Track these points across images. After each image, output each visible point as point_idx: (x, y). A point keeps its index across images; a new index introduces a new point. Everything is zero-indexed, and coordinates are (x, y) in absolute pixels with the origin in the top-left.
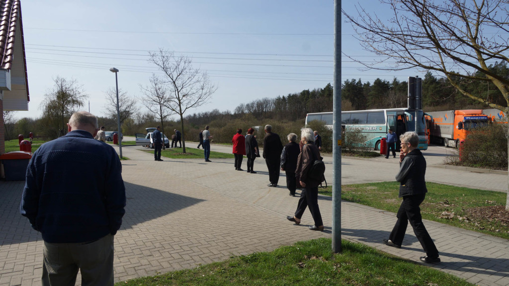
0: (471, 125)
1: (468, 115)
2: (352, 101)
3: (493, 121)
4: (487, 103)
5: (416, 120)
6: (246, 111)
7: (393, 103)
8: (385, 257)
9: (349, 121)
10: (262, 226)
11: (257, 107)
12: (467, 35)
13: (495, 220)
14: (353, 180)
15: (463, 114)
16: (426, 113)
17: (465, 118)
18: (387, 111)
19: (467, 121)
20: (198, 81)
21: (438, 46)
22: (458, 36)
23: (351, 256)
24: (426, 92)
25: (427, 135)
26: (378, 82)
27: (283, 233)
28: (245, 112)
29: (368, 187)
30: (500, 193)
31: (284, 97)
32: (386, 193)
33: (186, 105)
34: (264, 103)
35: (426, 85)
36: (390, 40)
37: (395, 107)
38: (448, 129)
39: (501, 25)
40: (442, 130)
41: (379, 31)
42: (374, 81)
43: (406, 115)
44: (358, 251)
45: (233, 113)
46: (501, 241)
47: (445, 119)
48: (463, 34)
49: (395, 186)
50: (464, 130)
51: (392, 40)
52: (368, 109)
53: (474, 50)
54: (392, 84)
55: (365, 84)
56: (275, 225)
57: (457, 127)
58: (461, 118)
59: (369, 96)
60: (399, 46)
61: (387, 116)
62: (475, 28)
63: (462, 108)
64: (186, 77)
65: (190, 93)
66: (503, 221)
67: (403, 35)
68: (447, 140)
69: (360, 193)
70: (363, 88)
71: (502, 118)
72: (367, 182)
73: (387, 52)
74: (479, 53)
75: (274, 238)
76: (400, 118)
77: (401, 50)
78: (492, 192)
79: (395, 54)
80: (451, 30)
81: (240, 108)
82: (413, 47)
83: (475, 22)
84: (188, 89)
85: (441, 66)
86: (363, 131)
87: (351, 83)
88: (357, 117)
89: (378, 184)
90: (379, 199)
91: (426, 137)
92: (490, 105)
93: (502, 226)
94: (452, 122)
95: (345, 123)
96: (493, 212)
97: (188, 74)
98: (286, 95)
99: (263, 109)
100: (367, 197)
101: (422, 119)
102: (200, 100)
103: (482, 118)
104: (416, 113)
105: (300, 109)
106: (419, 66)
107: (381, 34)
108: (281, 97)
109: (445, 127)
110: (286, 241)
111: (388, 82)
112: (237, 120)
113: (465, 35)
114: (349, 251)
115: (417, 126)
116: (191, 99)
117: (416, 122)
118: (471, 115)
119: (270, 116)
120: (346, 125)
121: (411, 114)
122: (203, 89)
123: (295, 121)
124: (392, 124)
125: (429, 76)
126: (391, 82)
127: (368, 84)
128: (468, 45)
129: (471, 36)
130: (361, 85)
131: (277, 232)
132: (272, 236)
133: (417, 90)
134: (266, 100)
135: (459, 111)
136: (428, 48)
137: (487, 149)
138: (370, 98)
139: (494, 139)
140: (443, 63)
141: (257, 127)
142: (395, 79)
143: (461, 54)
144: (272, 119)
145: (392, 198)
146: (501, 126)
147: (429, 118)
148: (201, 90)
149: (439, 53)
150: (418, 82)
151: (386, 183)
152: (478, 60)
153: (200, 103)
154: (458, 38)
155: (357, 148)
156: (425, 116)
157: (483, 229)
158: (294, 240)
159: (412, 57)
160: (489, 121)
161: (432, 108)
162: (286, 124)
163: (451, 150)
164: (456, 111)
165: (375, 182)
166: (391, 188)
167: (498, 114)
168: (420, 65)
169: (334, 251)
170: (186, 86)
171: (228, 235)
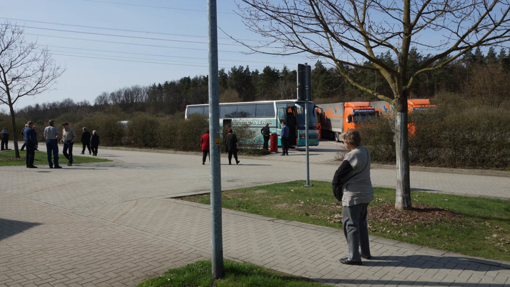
0: (360, 117)
1: (357, 108)
2: (239, 91)
3: (380, 114)
4: (375, 94)
5: (306, 113)
6: (111, 102)
7: (284, 94)
8: (274, 278)
9: (235, 115)
10: (122, 253)
11: (126, 97)
12: (355, 19)
13: (386, 220)
14: (240, 184)
15: (352, 107)
16: (317, 105)
17: (354, 110)
18: (277, 103)
19: (356, 114)
20: (35, 60)
21: (327, 30)
22: (347, 19)
23: (235, 280)
24: (316, 83)
25: (318, 129)
26: (267, 70)
27: (151, 260)
28: (109, 103)
29: (256, 192)
30: (388, 189)
31: (160, 85)
32: (276, 197)
33: (17, 91)
34: (135, 92)
35: (317, 75)
36: (275, 18)
37: (285, 99)
38: (338, 123)
39: (387, 10)
40: (333, 124)
41: (263, 7)
42: (263, 69)
43: (296, 107)
44: (243, 273)
45: (92, 104)
46: (392, 244)
47: (336, 112)
48: (351, 18)
49: (286, 188)
50: (353, 123)
51: (278, 20)
52: (256, 100)
53: (362, 36)
54: (281, 73)
55: (253, 72)
56: (140, 249)
57: (347, 120)
58: (350, 111)
59: (258, 86)
60: (287, 27)
61: (277, 108)
62: (362, 12)
63: (351, 101)
64: (15, 54)
65: (23, 75)
66: (393, 220)
67: (290, 13)
68: (337, 134)
69: (247, 199)
70: (251, 77)
71: (388, 110)
72: (255, 185)
73: (273, 33)
74: (367, 39)
75: (139, 268)
76: (290, 111)
77: (289, 33)
78: (382, 189)
79: (283, 37)
80: (339, 12)
81: (102, 98)
82: (301, 29)
83: (362, 5)
84: (21, 69)
85: (330, 52)
86: (251, 126)
87: (238, 71)
88: (244, 109)
89: (268, 186)
90: (269, 204)
91: (317, 132)
92: (378, 96)
93: (392, 226)
94: (342, 115)
95: (231, 117)
96: (384, 211)
97: (19, 48)
98: (162, 83)
99: (132, 100)
100: (256, 203)
101: (312, 112)
102: (39, 85)
103: (370, 111)
104: (305, 105)
105: (179, 99)
106: (307, 51)
107: (265, 11)
108: (157, 85)
109: (336, 121)
110: (153, 270)
111: (278, 71)
112: (97, 113)
113: (353, 20)
114: (233, 275)
115: (307, 119)
116: (25, 83)
117: (306, 116)
118: (359, 108)
119: (142, 107)
120: (232, 119)
121: (302, 106)
122: (43, 71)
123: (174, 114)
124: (283, 118)
125: (319, 64)
126: (281, 71)
127: (257, 72)
128: (356, 30)
129: (359, 21)
130: (249, 73)
131: (143, 259)
132: (135, 265)
133: (307, 79)
134: (136, 88)
135: (349, 103)
136: (316, 32)
137: (376, 143)
138: (259, 88)
139: (381, 133)
140: (331, 49)
141: (125, 122)
142: (285, 68)
143: (350, 40)
144: (144, 112)
145: (282, 203)
146: (387, 119)
147: (320, 111)
148: (40, 72)
149: (328, 38)
150: (307, 69)
151: (276, 185)
152: (366, 47)
153: (40, 90)
154: (347, 22)
155: (246, 145)
156: (316, 108)
157: (375, 231)
158: (165, 267)
159: (300, 41)
160: (376, 114)
161: (322, 100)
162: (163, 119)
163: (341, 144)
164: (346, 103)
165: (264, 184)
166: (281, 190)
167: (384, 107)
168: (309, 50)
169: (215, 277)
170: (15, 66)
171: (72, 270)
